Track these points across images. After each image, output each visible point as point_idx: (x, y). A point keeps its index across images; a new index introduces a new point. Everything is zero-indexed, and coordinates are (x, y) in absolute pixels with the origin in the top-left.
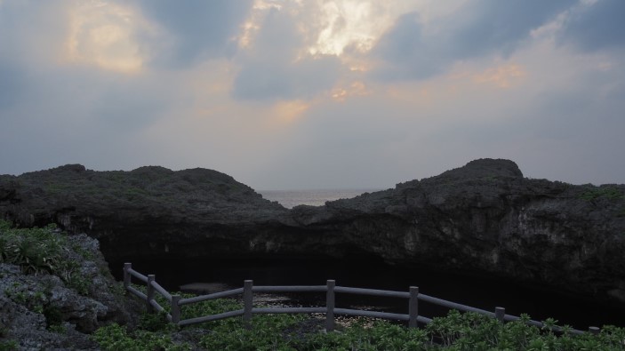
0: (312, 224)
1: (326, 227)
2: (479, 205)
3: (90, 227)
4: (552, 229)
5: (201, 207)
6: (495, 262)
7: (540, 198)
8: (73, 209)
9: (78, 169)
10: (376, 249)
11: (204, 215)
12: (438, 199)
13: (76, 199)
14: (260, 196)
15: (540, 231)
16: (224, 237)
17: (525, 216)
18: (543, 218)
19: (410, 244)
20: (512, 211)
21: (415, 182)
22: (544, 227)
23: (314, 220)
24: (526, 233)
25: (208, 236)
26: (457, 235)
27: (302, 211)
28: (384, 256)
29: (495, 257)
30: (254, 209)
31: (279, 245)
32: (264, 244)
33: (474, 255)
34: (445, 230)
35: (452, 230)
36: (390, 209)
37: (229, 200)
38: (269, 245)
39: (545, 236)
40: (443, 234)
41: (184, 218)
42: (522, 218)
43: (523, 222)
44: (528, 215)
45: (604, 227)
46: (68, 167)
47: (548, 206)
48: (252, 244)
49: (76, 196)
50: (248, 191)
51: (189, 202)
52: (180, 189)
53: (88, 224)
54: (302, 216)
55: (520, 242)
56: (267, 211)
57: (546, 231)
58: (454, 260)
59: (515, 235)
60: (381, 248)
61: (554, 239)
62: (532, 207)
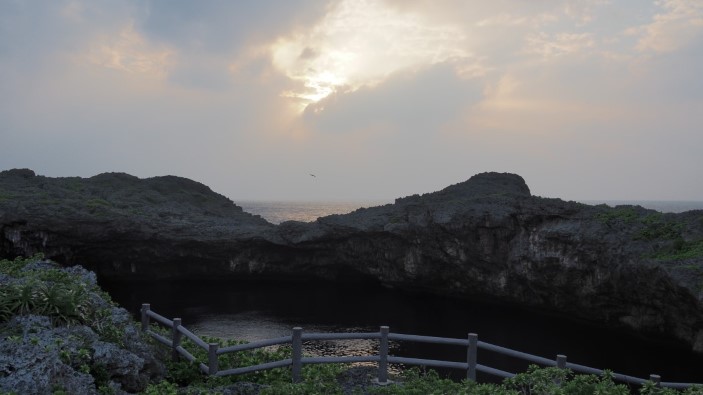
0: (302, 242)
1: (317, 246)
2: (487, 225)
3: (44, 244)
4: (564, 252)
5: (175, 222)
6: (503, 285)
7: (552, 218)
8: (23, 223)
9: (26, 175)
10: (373, 270)
11: (178, 230)
12: (444, 218)
13: (27, 211)
14: (240, 208)
15: (552, 254)
16: (200, 256)
17: (536, 238)
18: (555, 239)
19: (410, 265)
20: (523, 232)
21: (416, 197)
22: (557, 250)
23: (304, 238)
24: (538, 255)
25: (182, 255)
26: (463, 257)
27: (291, 227)
28: (381, 278)
29: (503, 281)
30: (235, 224)
31: (264, 265)
32: (247, 264)
33: (480, 278)
34: (450, 251)
35: (458, 252)
36: (389, 227)
37: (206, 213)
38: (252, 265)
39: (557, 260)
40: (447, 255)
41: (156, 234)
42: (533, 239)
43: (535, 244)
44: (540, 237)
45: (619, 251)
46: (14, 172)
47: (560, 227)
48: (233, 265)
49: (27, 208)
50: (226, 203)
51: (161, 216)
52: (149, 200)
53: (42, 240)
54: (290, 233)
55: (530, 265)
56: (251, 227)
57: (558, 254)
58: (458, 284)
59: (524, 258)
60: (378, 270)
61: (566, 262)
62: (544, 229)
